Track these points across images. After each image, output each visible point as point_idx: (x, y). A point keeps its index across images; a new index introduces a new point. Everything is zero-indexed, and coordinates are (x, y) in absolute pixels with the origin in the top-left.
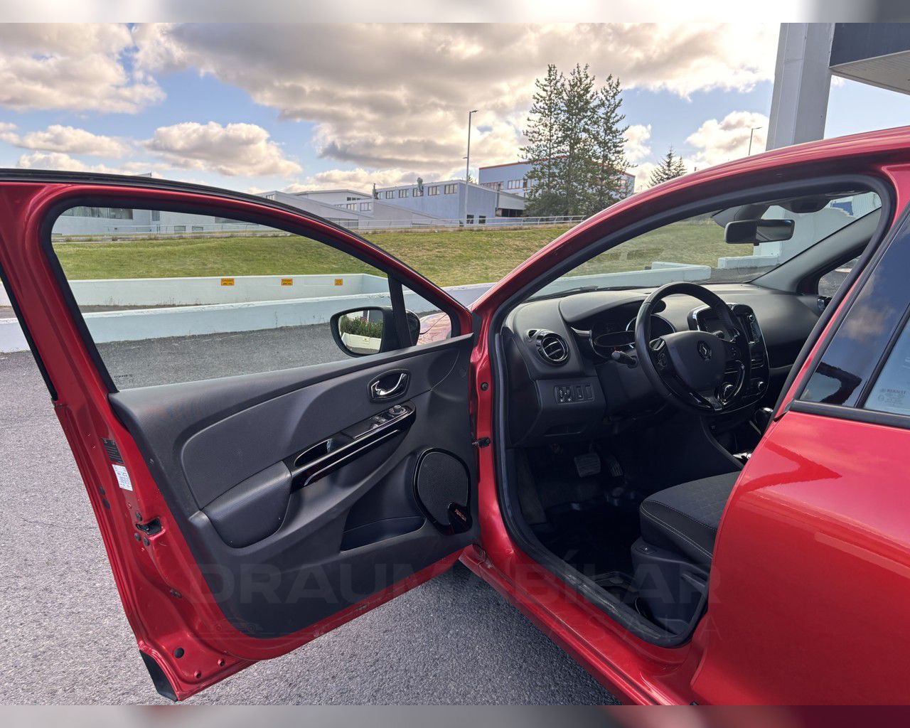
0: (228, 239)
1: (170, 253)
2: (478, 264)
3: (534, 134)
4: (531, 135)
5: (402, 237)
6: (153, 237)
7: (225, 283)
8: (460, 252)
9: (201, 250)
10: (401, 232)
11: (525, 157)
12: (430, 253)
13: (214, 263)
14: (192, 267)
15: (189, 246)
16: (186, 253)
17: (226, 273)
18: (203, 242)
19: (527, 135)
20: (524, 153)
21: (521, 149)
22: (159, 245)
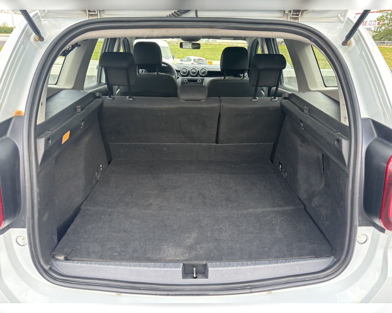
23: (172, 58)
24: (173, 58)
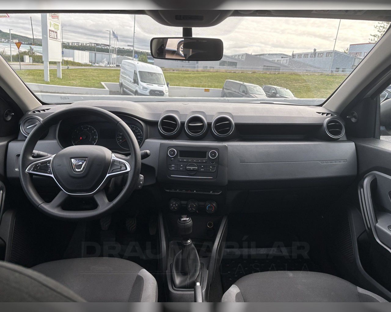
0: (214, 73)
1: (190, 77)
2: (323, 91)
3: (381, 28)
4: (378, 28)
5: (290, 76)
6: (187, 70)
7: (206, 90)
8: (316, 85)
9: (202, 77)
10: (292, 74)
11: (373, 40)
12: (301, 84)
13: (205, 82)
14: (196, 83)
15: (198, 75)
16: (195, 77)
17: (208, 87)
18: (204, 74)
19: (376, 28)
20: (373, 38)
21: (371, 35)
22: (187, 74)
23: (166, 85)
24: (168, 85)
